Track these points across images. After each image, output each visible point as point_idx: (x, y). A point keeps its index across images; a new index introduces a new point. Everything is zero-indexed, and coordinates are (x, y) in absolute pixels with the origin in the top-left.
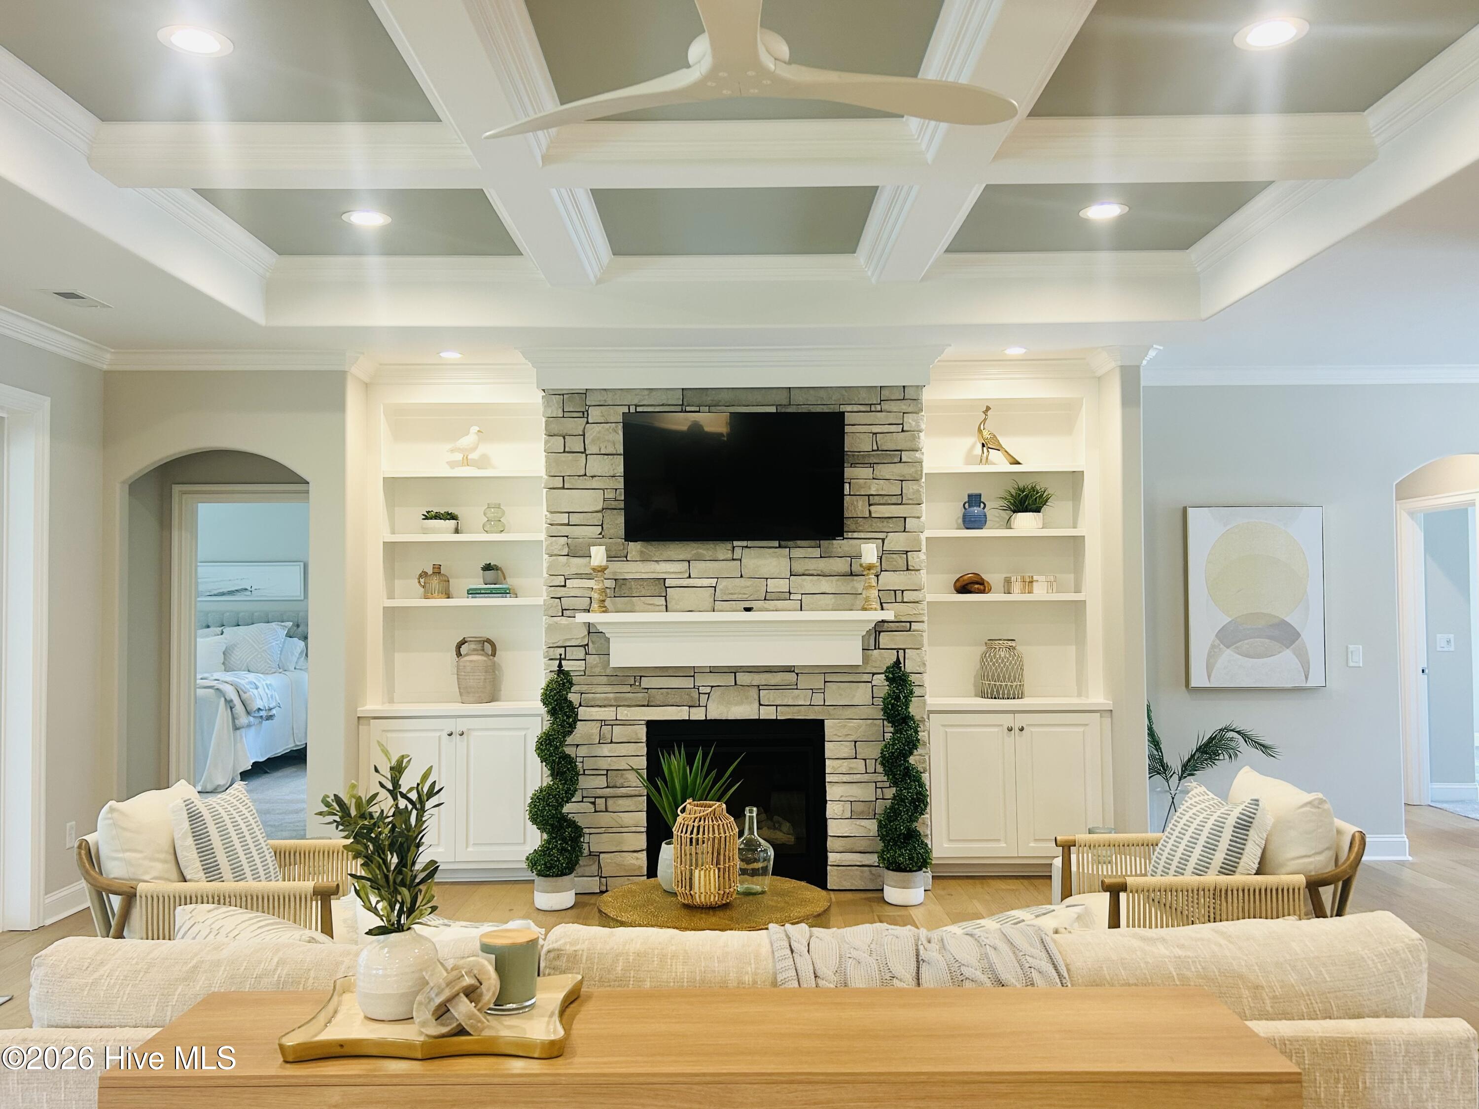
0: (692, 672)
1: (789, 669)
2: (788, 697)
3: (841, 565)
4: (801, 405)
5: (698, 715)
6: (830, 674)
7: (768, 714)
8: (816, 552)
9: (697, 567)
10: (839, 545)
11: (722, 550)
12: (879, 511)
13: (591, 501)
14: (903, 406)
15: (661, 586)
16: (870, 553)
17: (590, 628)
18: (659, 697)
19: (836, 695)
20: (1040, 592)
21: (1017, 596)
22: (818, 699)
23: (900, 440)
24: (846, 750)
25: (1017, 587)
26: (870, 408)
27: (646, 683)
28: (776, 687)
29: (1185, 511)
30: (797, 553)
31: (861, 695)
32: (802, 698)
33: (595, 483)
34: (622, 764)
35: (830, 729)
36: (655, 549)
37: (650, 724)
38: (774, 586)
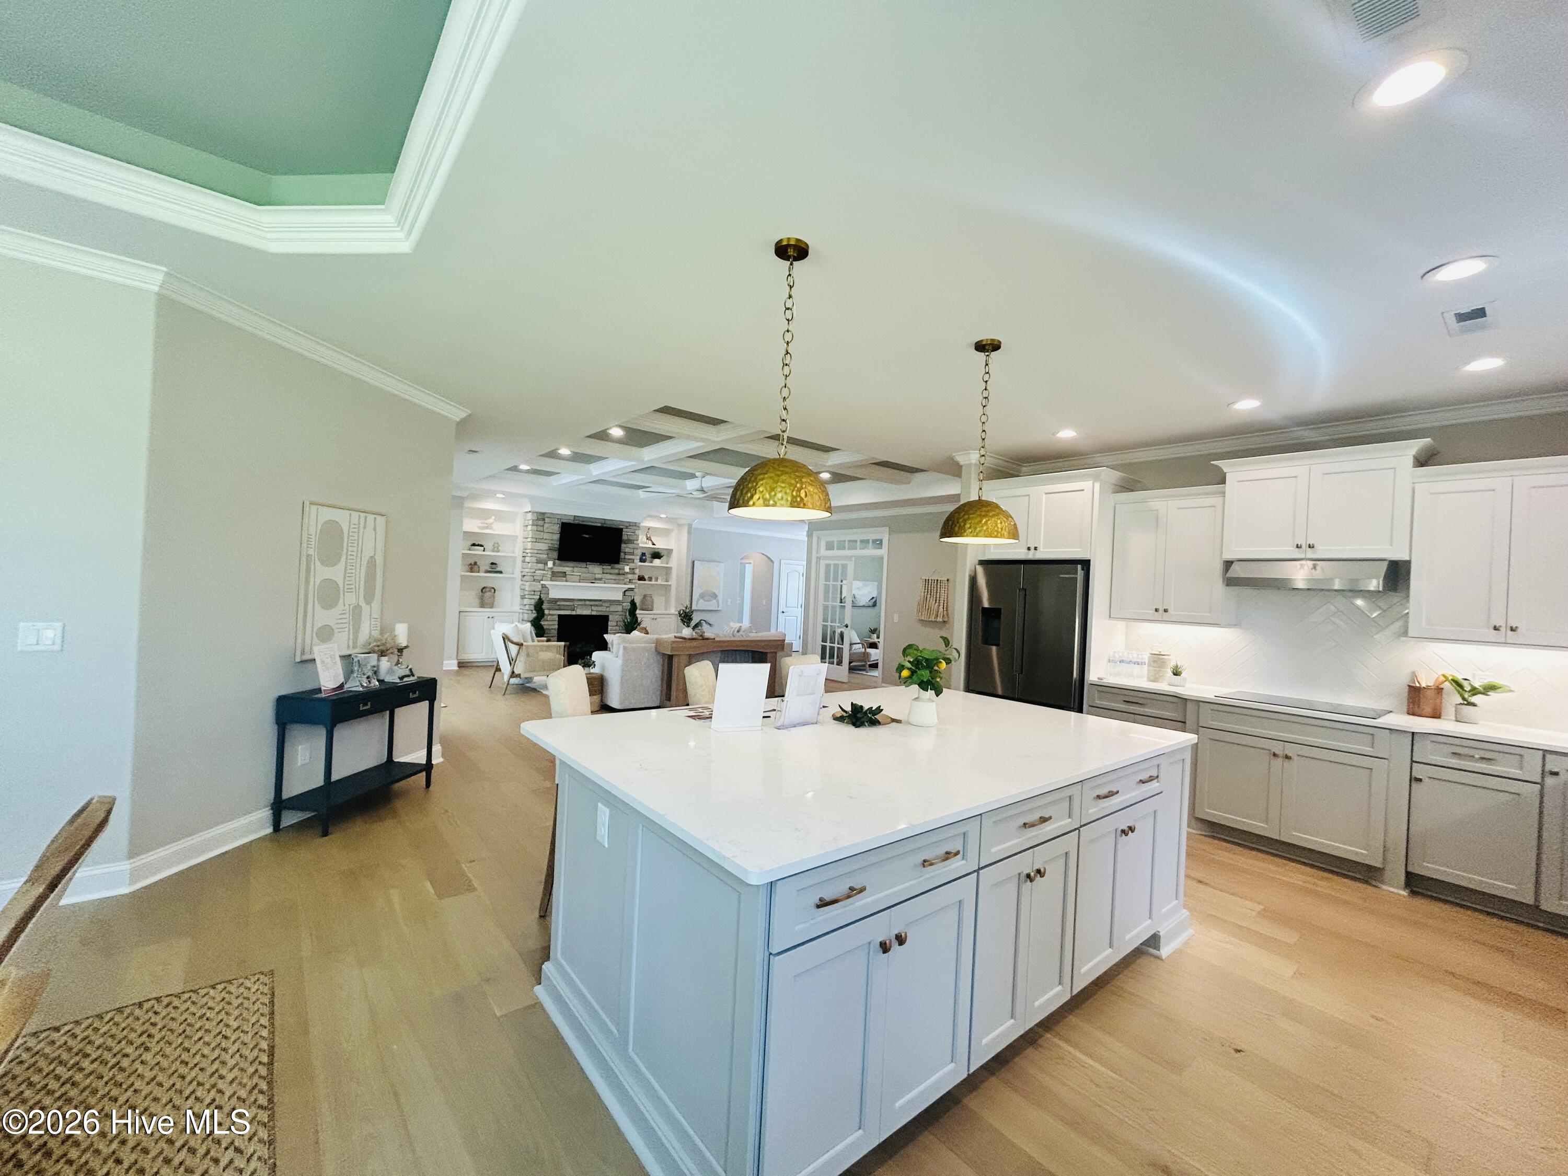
0: (572, 600)
1: (601, 600)
2: (600, 609)
3: (617, 571)
4: (608, 525)
5: (574, 613)
6: (612, 602)
7: (594, 613)
8: (609, 567)
9: (576, 569)
10: (617, 566)
11: (584, 565)
12: (627, 557)
13: (544, 547)
14: (634, 528)
15: (564, 574)
16: (627, 569)
17: (543, 586)
18: (562, 607)
19: (612, 609)
20: (660, 582)
21: (653, 582)
22: (608, 609)
23: (634, 538)
24: (615, 624)
25: (653, 580)
26: (627, 527)
27: (558, 603)
28: (597, 605)
29: (693, 562)
30: (604, 567)
31: (619, 608)
32: (603, 609)
33: (546, 541)
34: (551, 627)
35: (611, 618)
36: (564, 563)
37: (559, 616)
38: (597, 576)
